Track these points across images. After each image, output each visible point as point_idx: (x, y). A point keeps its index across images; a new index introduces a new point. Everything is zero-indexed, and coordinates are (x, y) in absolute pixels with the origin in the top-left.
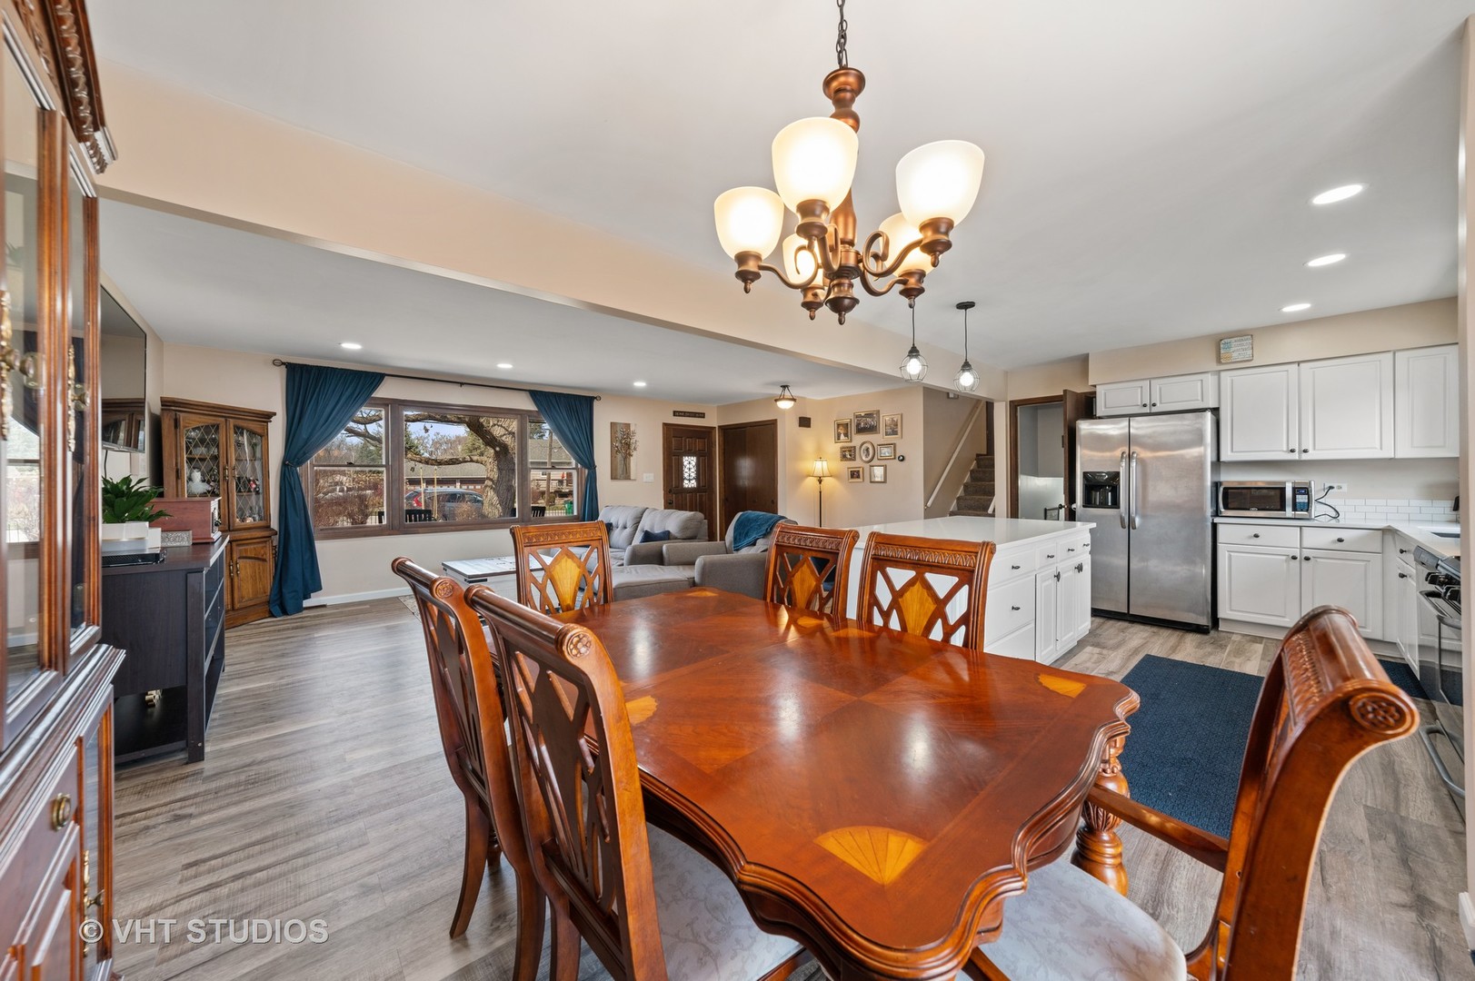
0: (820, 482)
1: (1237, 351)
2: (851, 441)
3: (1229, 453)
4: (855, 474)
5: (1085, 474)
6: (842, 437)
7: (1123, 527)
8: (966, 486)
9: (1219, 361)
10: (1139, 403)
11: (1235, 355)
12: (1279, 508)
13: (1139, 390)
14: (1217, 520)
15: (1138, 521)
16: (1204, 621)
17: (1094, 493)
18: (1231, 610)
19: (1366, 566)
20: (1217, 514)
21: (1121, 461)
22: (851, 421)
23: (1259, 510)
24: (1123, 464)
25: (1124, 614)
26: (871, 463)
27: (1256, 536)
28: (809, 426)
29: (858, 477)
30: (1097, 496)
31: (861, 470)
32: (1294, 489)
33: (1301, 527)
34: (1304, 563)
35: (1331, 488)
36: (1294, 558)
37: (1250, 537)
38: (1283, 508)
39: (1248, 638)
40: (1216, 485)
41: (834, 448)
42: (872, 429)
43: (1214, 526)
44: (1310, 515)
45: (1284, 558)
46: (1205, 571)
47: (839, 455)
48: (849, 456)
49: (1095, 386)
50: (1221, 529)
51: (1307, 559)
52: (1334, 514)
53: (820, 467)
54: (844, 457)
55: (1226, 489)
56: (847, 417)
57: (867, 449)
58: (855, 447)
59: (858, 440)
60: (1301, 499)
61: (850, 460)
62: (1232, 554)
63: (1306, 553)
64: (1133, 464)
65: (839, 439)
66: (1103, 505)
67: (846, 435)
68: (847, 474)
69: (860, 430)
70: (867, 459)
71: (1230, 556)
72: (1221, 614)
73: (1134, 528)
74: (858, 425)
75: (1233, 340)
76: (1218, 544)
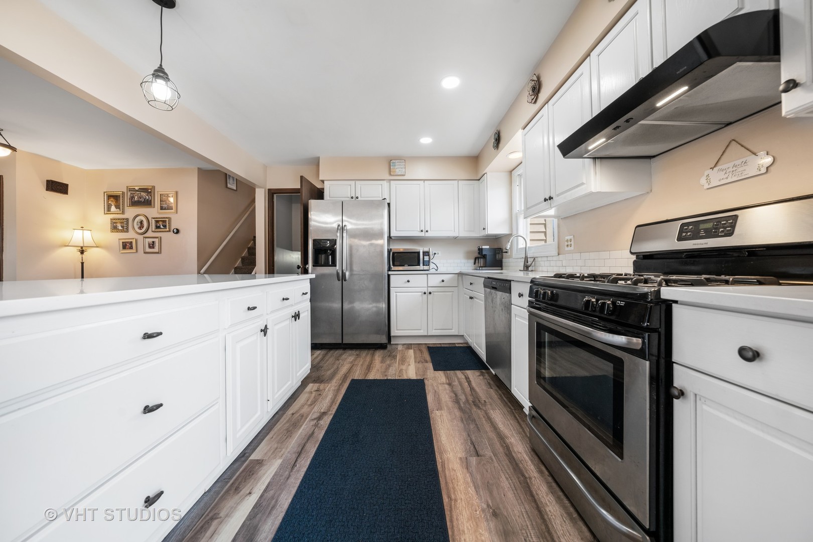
0: (82, 252)
1: (398, 169)
2: (123, 213)
3: (395, 231)
4: (126, 245)
5: (314, 241)
6: (113, 209)
7: (339, 280)
8: (243, 259)
9: (390, 174)
10: (349, 196)
11: (397, 170)
12: (417, 264)
13: (349, 187)
14: (390, 273)
15: (347, 274)
16: (384, 340)
17: (320, 256)
18: (397, 330)
19: (452, 294)
20: (389, 270)
21: (337, 232)
22: (123, 193)
23: (409, 266)
24: (338, 235)
25: (340, 344)
26: (146, 235)
27: (408, 281)
28: (67, 194)
29: (131, 248)
30: (322, 257)
31: (134, 241)
32: (423, 252)
33: (427, 274)
34: (429, 295)
35: (435, 254)
36: (425, 293)
37: (405, 282)
38: (419, 265)
39: (405, 346)
40: (389, 251)
41: (102, 219)
42: (148, 203)
43: (389, 276)
44: (430, 268)
45: (420, 293)
46: (384, 306)
47: (109, 226)
48: (120, 228)
49: (323, 181)
50: (392, 277)
51: (430, 293)
52: (436, 268)
53: (79, 237)
54: (114, 228)
55: (394, 253)
56: (119, 187)
57: (141, 222)
58: (127, 220)
59: (130, 212)
60: (426, 258)
61: (122, 231)
62: (397, 293)
63: (430, 290)
64: (345, 235)
65: (109, 209)
66: (326, 264)
67: (117, 207)
68: (118, 245)
69: (134, 203)
70: (140, 231)
71: (396, 295)
72: (392, 334)
73: (345, 280)
74: (132, 198)
75: (397, 161)
76: (391, 288)
